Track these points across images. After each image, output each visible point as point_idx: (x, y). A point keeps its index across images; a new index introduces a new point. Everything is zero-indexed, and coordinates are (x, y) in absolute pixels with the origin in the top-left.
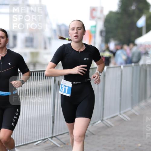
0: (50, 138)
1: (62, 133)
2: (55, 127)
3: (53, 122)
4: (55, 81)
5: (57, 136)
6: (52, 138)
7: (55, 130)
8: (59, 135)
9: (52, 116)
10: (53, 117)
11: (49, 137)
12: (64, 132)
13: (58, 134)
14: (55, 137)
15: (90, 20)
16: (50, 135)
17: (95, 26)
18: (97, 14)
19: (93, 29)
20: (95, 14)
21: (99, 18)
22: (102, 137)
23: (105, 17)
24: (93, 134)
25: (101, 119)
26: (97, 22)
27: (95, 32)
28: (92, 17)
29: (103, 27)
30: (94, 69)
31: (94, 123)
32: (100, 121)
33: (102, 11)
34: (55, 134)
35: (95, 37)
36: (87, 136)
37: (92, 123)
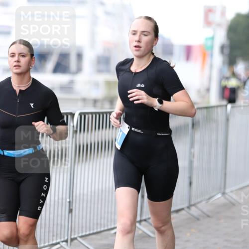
0: (137, 222)
2: (145, 204)
3: (143, 196)
5: (149, 219)
6: (140, 222)
7: (145, 210)
14: (145, 220)
15: (204, 27)
17: (213, 38)
18: (216, 18)
19: (209, 43)
20: (211, 17)
21: (219, 25)
22: (222, 221)
23: (229, 23)
24: (208, 216)
25: (222, 190)
26: (214, 31)
27: (212, 47)
28: (208, 23)
29: (226, 39)
30: (211, 109)
31: (210, 198)
32: (219, 195)
33: (223, 13)
34: (146, 215)
35: (212, 55)
36: (198, 219)
37: (207, 197)
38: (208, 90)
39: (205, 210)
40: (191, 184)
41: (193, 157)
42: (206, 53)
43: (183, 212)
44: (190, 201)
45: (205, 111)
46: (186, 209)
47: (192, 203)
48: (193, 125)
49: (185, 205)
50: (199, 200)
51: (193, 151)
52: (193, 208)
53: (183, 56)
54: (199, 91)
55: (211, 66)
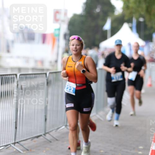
0: (12, 144)
1: (25, 139)
2: (18, 133)
3: (16, 128)
4: (18, 85)
5: (20, 141)
6: (14, 143)
7: (17, 136)
8: (22, 141)
9: (14, 121)
10: (16, 123)
11: (12, 142)
12: (27, 138)
13: (20, 140)
14: (18, 143)
15: (54, 22)
16: (13, 141)
17: (59, 29)
18: (61, 17)
19: (57, 32)
20: (58, 16)
21: (63, 21)
22: (65, 143)
23: (69, 20)
24: (57, 140)
25: (65, 124)
26: (60, 25)
27: (59, 35)
28: (56, 20)
29: (67, 30)
30: (58, 73)
31: (58, 129)
32: (64, 127)
33: (66, 14)
34: (18, 140)
35: (59, 40)
36: (51, 142)
37: (56, 128)
38: (56, 61)
39: (54, 136)
40: (46, 120)
41: (48, 103)
42: (55, 38)
43: (41, 137)
44: (45, 130)
45: (55, 74)
46: (43, 136)
47: (47, 132)
48: (47, 83)
49: (42, 133)
50: (51, 130)
51: (47, 99)
52: (47, 135)
53: (41, 41)
54: (51, 62)
55: (58, 47)
